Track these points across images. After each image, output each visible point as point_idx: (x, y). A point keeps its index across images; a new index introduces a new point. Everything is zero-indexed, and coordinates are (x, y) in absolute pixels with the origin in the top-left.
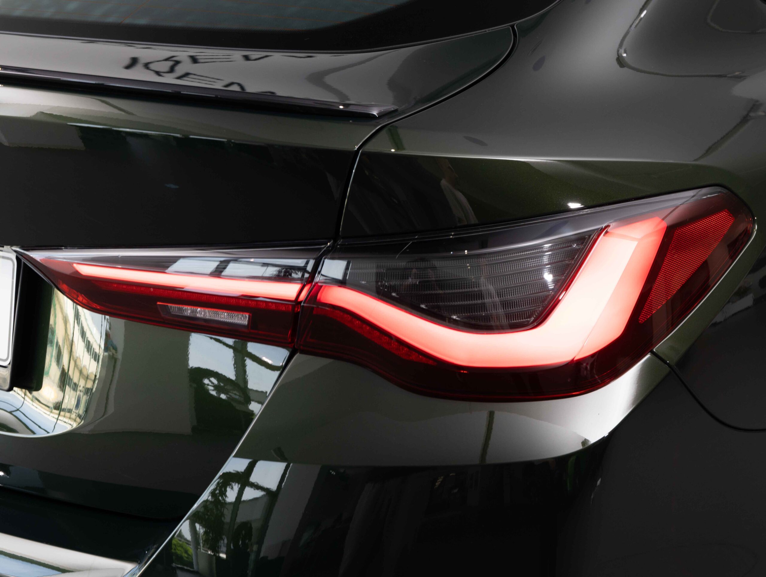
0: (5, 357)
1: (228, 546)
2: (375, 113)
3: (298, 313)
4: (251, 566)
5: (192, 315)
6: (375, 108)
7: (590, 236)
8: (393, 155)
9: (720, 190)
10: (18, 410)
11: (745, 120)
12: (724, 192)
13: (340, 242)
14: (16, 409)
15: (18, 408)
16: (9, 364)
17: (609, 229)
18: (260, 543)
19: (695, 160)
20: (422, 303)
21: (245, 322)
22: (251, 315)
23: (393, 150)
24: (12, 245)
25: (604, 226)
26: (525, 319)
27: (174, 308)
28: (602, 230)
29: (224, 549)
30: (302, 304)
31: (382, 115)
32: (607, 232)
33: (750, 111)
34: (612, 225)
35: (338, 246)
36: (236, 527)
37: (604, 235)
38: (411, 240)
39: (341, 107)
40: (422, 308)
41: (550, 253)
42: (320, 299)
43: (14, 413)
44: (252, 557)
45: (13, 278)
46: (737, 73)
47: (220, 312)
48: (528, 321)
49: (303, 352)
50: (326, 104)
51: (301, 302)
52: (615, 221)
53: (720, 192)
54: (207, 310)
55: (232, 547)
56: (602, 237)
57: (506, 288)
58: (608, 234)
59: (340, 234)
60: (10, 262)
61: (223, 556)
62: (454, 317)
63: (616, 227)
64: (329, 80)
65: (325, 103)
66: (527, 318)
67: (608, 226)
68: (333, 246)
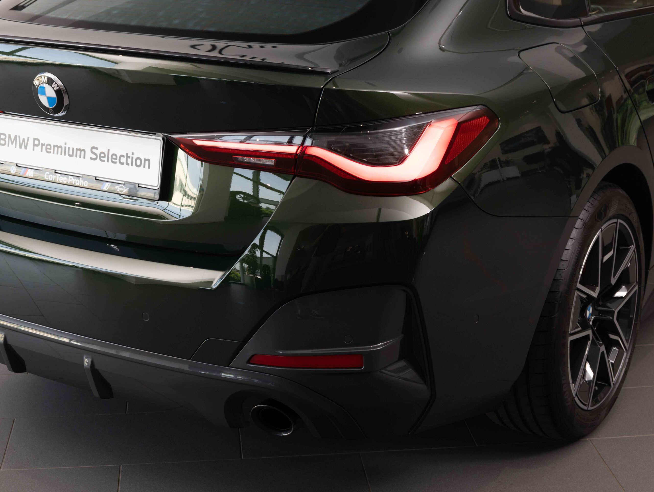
0: (156, 185)
1: (261, 273)
2: (329, 72)
3: (297, 159)
4: (272, 282)
5: (248, 161)
6: (329, 70)
7: (423, 126)
8: (334, 89)
9: (483, 107)
10: (165, 209)
11: (520, 74)
12: (485, 108)
13: (315, 128)
14: (164, 209)
15: (165, 208)
16: (159, 188)
17: (431, 123)
18: (274, 273)
19: (479, 94)
20: (351, 154)
21: (273, 164)
22: (276, 160)
23: (334, 88)
24: (162, 132)
25: (429, 121)
26: (395, 161)
27: (240, 158)
28: (428, 123)
29: (259, 274)
30: (299, 155)
31: (333, 73)
32: (430, 125)
33: (524, 71)
34: (433, 121)
35: (314, 130)
36: (263, 266)
37: (429, 127)
38: (346, 127)
39: (310, 69)
40: (351, 156)
41: (405, 133)
42: (306, 153)
43: (164, 210)
44: (272, 278)
45: (161, 148)
46: (518, 48)
47: (261, 159)
48: (396, 162)
49: (299, 176)
50: (303, 67)
51: (298, 154)
52: (435, 119)
53: (483, 108)
54: (255, 159)
55: (263, 273)
56: (428, 128)
57: (386, 148)
58: (430, 126)
59: (315, 124)
60: (159, 141)
61: (259, 277)
62: (365, 160)
63: (434, 122)
64: (306, 56)
65: (305, 67)
66: (396, 161)
67: (431, 122)
68: (312, 130)
